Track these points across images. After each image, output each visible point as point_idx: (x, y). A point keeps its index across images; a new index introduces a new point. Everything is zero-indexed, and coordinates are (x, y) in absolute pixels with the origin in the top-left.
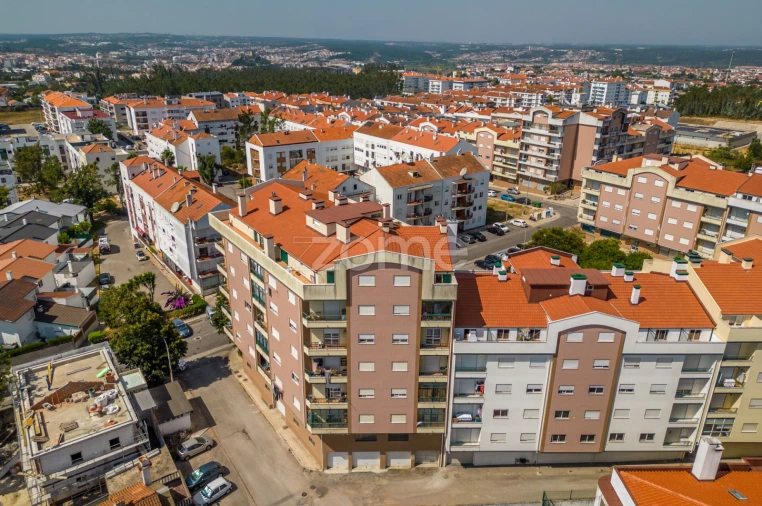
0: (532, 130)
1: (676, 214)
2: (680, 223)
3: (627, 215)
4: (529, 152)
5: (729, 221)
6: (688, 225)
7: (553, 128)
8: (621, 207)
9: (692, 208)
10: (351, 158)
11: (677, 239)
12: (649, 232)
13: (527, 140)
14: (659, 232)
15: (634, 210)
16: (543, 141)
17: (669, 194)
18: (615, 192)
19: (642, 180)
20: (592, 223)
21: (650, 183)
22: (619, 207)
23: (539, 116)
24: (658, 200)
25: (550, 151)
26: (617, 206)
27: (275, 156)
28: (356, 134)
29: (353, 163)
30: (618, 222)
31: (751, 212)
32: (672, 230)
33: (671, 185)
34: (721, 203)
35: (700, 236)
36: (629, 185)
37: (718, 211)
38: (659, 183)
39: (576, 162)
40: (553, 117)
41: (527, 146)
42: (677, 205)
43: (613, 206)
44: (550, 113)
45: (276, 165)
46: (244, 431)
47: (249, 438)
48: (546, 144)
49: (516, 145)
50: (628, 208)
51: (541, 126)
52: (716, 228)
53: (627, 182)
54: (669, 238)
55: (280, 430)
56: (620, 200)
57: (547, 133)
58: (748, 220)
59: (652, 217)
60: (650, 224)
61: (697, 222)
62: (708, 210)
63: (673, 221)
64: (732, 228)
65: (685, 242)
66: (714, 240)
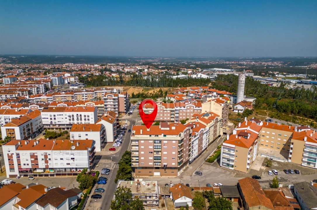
0: (107, 101)
1: (166, 113)
2: (167, 115)
4: (107, 107)
5: (176, 112)
6: (169, 115)
7: (114, 99)
9: (169, 111)
10: (41, 122)
11: (167, 118)
12: (161, 118)
13: (105, 104)
14: (163, 118)
16: (112, 103)
17: (164, 110)
19: (158, 108)
23: (109, 96)
24: (162, 111)
25: (114, 105)
27: (22, 129)
28: (42, 113)
29: (42, 124)
32: (166, 117)
33: (164, 108)
34: (174, 109)
35: (171, 116)
37: (173, 111)
38: (161, 108)
39: (120, 107)
40: (114, 96)
41: (106, 105)
42: (165, 111)
44: (113, 96)
45: (23, 132)
48: (113, 104)
49: (103, 105)
51: (110, 99)
52: (174, 114)
54: (165, 118)
57: (113, 101)
58: (179, 111)
59: (161, 115)
60: (161, 117)
61: (170, 114)
62: (171, 111)
63: (166, 115)
64: (176, 113)
65: (169, 118)
66: (174, 116)
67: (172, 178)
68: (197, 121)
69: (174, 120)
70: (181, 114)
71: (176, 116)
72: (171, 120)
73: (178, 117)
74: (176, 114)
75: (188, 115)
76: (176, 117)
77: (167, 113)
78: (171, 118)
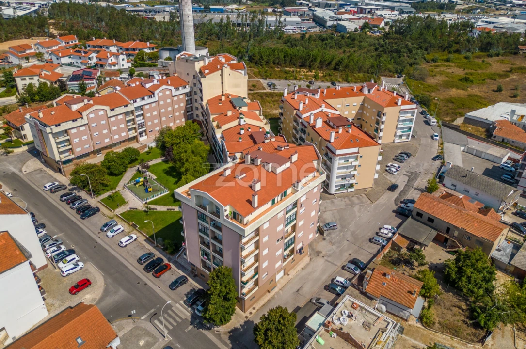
1: (114, 124)
2: (118, 127)
3: (92, 139)
5: (136, 114)
6: (122, 126)
8: (86, 137)
9: (120, 117)
11: (120, 136)
12: (107, 140)
14: (111, 137)
15: (94, 134)
17: (109, 116)
18: (78, 131)
19: (92, 116)
20: (72, 156)
21: (97, 115)
22: (85, 137)
24: (104, 122)
26: (83, 137)
30: (88, 146)
31: (142, 106)
32: (116, 132)
33: (108, 111)
34: (130, 108)
35: (128, 128)
36: (87, 122)
37: (131, 112)
38: (101, 113)
42: (113, 119)
43: (80, 139)
46: (298, 291)
47: (301, 287)
50: (91, 135)
52: (133, 120)
53: (85, 121)
54: (116, 137)
55: (291, 277)
56: (84, 133)
58: (142, 109)
59: (105, 131)
60: (106, 136)
61: (125, 122)
62: (127, 114)
63: (115, 128)
64: (138, 116)
65: (123, 134)
66: (134, 126)
67: (308, 265)
68: (245, 123)
69: (136, 134)
70: (148, 115)
71: (138, 123)
72: (130, 136)
73: (144, 125)
74: (138, 119)
75: (163, 113)
76: (139, 126)
77: (117, 123)
78: (130, 130)
